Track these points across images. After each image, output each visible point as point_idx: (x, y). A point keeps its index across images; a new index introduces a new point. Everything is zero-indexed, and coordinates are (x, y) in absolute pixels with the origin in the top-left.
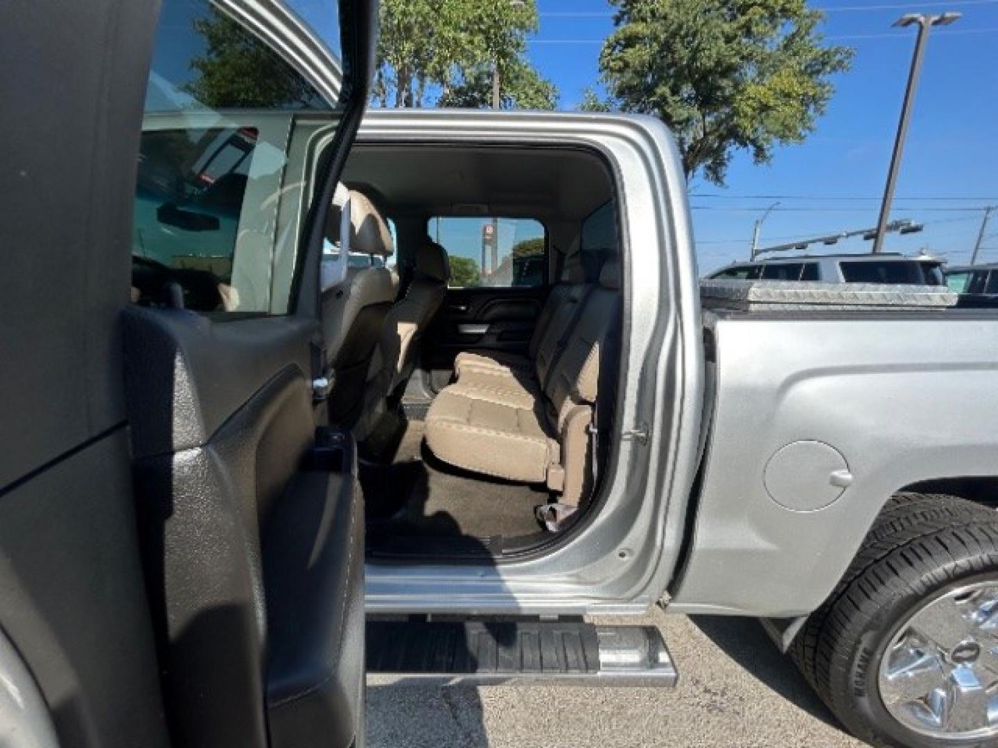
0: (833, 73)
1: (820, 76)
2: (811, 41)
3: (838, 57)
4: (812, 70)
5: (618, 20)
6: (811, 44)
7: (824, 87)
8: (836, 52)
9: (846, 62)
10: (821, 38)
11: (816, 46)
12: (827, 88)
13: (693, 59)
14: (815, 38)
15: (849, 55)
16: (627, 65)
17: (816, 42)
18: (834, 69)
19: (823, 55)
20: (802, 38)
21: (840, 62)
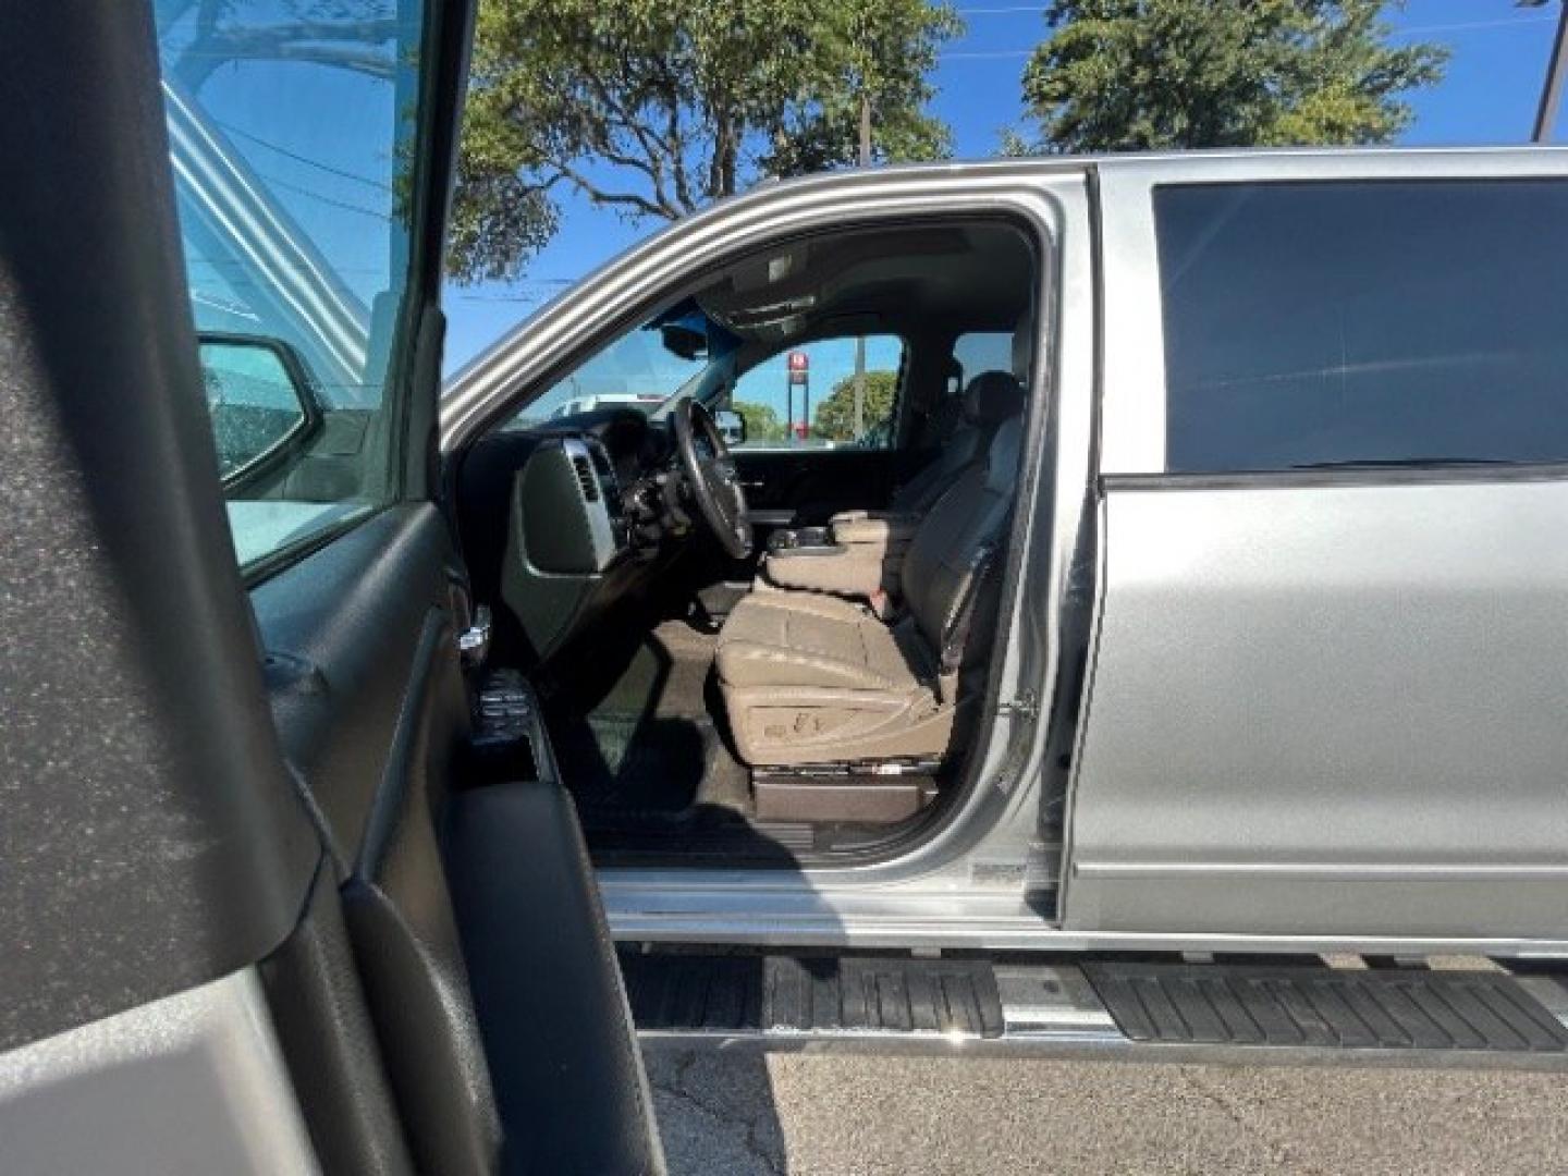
0: (1411, 88)
1: (1387, 94)
2: (1370, 38)
3: (1419, 63)
4: (1374, 87)
5: (1053, 17)
6: (1371, 43)
7: (1396, 112)
8: (1419, 54)
9: (1435, 69)
10: (1387, 33)
11: (1379, 45)
12: (1402, 113)
13: (1195, 72)
14: (1378, 32)
15: (1442, 56)
16: (1071, 87)
17: (1378, 39)
18: (1412, 81)
19: (1395, 59)
20: (1358, 34)
21: (1424, 70)
